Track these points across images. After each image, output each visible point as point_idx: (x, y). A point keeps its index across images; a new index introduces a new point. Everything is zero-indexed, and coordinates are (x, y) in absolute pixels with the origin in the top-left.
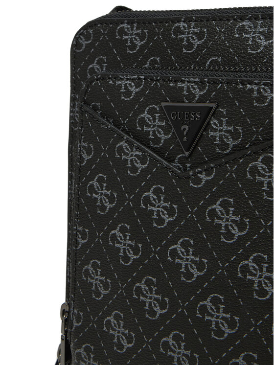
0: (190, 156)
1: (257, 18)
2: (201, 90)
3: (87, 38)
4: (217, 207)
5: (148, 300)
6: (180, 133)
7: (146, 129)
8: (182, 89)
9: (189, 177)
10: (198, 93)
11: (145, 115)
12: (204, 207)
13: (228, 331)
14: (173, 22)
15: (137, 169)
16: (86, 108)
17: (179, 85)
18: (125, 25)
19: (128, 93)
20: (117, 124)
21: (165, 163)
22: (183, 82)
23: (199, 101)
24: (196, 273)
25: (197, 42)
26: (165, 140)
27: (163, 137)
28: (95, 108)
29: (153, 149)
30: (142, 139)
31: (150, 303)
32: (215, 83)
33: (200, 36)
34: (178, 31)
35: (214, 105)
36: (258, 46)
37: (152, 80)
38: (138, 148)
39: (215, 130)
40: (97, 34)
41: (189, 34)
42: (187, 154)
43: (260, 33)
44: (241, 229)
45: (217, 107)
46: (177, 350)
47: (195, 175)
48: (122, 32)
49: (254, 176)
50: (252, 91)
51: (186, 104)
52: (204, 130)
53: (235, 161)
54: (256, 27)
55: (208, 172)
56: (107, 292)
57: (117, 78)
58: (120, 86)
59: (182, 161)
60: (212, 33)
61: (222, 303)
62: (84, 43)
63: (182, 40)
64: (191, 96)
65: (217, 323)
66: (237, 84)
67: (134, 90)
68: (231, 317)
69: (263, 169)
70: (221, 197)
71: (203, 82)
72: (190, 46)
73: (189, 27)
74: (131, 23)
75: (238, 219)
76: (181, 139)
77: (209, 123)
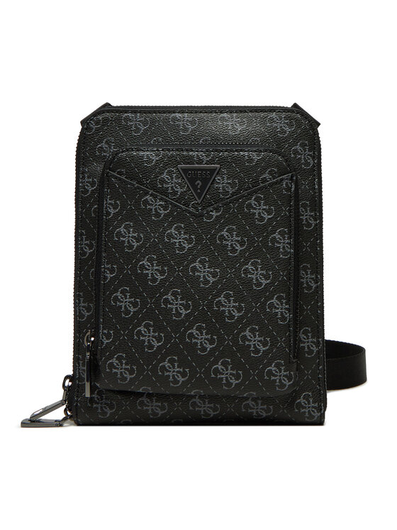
1: (232, 112)
2: (208, 157)
3: (97, 124)
8: (193, 156)
9: (203, 216)
10: (205, 159)
12: (215, 234)
14: (170, 113)
17: (191, 154)
18: (130, 114)
19: (150, 161)
21: (184, 208)
23: (207, 164)
26: (182, 192)
27: (180, 190)
28: (120, 174)
29: (173, 200)
30: (163, 193)
32: (218, 152)
35: (217, 166)
37: (169, 151)
38: (161, 199)
40: (105, 120)
41: (184, 121)
42: (199, 200)
44: (241, 246)
45: (220, 168)
47: (208, 213)
48: (127, 120)
50: (243, 156)
51: (197, 165)
53: (236, 201)
54: (233, 118)
55: (217, 210)
58: (142, 156)
59: (195, 206)
64: (200, 162)
66: (233, 152)
67: (155, 159)
70: (227, 226)
71: (209, 151)
72: (186, 130)
73: (184, 117)
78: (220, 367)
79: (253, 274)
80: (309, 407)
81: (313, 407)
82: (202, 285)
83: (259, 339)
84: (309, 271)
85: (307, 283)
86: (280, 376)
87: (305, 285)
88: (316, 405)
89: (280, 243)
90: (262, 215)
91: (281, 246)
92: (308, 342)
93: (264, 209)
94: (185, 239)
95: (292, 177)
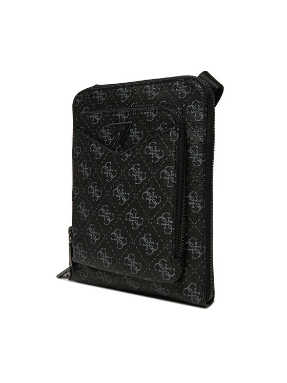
0: (122, 147)
1: (152, 84)
2: (126, 116)
3: (80, 99)
4: (133, 169)
5: (105, 216)
6: (117, 136)
7: (103, 137)
8: (118, 117)
9: (121, 157)
10: (125, 118)
11: (103, 130)
12: (128, 169)
13: (138, 225)
14: (118, 89)
15: (99, 155)
16: (77, 130)
17: (117, 115)
18: (97, 92)
19: (95, 121)
20: (91, 136)
21: (111, 151)
22: (119, 113)
23: (125, 121)
24: (125, 200)
25: (127, 97)
26: (112, 141)
27: (111, 140)
28: (81, 130)
29: (106, 146)
30: (102, 141)
31: (106, 217)
32: (132, 112)
33: (128, 94)
34: (119, 92)
35: (131, 122)
36: (152, 96)
37: (106, 114)
38: (100, 146)
39: (132, 134)
40: (84, 96)
41: (124, 93)
42: (120, 146)
43: (153, 90)
44: (143, 178)
45: (133, 123)
46: (118, 238)
47: (123, 155)
48: (96, 95)
49: (148, 153)
50: (146, 114)
51: (120, 123)
52: (127, 134)
53: (140, 146)
54: (152, 88)
55: (129, 153)
56: (87, 216)
57: (91, 114)
58: (92, 118)
59: (119, 150)
60: (133, 91)
61: (136, 212)
62: (79, 101)
63: (121, 96)
64: (122, 120)
65: (134, 222)
66: (141, 112)
67: (98, 119)
68: (140, 218)
69: (151, 149)
70: (134, 164)
71: (127, 113)
72: (124, 98)
73: (124, 90)
74: (99, 90)
75: (141, 173)
76: (117, 139)
77: (129, 131)
78: (129, 259)
79: (149, 198)
80: (194, 294)
81: (196, 294)
82: (119, 204)
83: (152, 243)
84: (197, 197)
85: (195, 205)
86: (164, 270)
87: (193, 207)
88: (199, 293)
89: (167, 176)
90: (156, 156)
91: (168, 178)
92: (194, 248)
93: (157, 152)
94: (111, 172)
95: (176, 128)
